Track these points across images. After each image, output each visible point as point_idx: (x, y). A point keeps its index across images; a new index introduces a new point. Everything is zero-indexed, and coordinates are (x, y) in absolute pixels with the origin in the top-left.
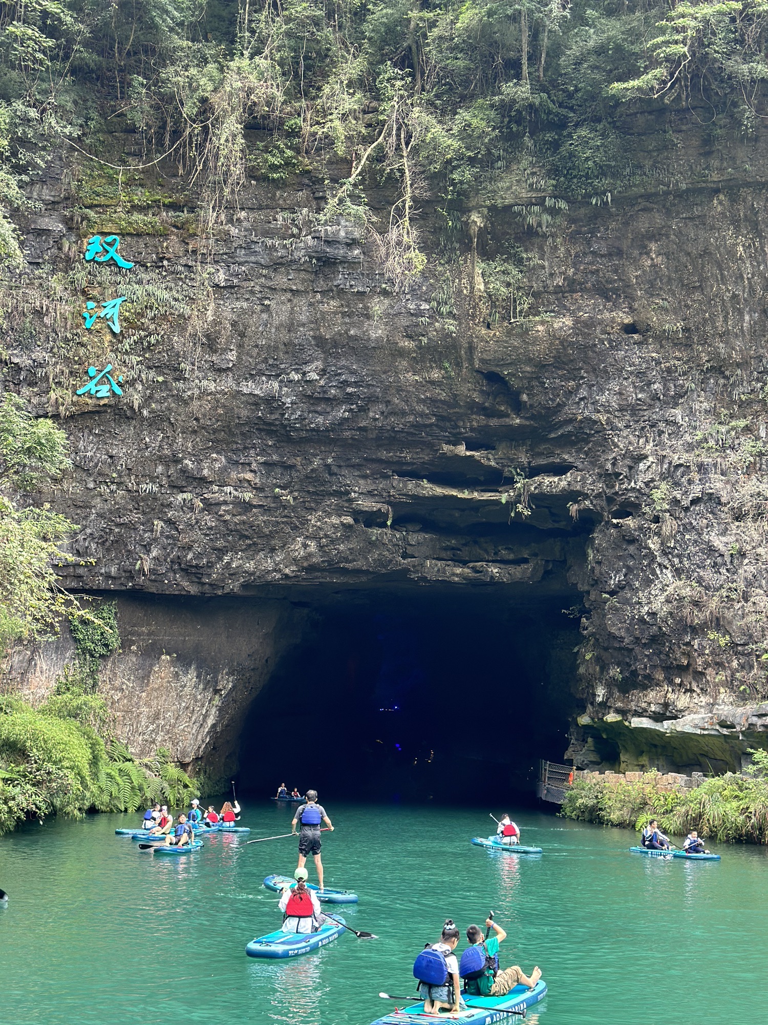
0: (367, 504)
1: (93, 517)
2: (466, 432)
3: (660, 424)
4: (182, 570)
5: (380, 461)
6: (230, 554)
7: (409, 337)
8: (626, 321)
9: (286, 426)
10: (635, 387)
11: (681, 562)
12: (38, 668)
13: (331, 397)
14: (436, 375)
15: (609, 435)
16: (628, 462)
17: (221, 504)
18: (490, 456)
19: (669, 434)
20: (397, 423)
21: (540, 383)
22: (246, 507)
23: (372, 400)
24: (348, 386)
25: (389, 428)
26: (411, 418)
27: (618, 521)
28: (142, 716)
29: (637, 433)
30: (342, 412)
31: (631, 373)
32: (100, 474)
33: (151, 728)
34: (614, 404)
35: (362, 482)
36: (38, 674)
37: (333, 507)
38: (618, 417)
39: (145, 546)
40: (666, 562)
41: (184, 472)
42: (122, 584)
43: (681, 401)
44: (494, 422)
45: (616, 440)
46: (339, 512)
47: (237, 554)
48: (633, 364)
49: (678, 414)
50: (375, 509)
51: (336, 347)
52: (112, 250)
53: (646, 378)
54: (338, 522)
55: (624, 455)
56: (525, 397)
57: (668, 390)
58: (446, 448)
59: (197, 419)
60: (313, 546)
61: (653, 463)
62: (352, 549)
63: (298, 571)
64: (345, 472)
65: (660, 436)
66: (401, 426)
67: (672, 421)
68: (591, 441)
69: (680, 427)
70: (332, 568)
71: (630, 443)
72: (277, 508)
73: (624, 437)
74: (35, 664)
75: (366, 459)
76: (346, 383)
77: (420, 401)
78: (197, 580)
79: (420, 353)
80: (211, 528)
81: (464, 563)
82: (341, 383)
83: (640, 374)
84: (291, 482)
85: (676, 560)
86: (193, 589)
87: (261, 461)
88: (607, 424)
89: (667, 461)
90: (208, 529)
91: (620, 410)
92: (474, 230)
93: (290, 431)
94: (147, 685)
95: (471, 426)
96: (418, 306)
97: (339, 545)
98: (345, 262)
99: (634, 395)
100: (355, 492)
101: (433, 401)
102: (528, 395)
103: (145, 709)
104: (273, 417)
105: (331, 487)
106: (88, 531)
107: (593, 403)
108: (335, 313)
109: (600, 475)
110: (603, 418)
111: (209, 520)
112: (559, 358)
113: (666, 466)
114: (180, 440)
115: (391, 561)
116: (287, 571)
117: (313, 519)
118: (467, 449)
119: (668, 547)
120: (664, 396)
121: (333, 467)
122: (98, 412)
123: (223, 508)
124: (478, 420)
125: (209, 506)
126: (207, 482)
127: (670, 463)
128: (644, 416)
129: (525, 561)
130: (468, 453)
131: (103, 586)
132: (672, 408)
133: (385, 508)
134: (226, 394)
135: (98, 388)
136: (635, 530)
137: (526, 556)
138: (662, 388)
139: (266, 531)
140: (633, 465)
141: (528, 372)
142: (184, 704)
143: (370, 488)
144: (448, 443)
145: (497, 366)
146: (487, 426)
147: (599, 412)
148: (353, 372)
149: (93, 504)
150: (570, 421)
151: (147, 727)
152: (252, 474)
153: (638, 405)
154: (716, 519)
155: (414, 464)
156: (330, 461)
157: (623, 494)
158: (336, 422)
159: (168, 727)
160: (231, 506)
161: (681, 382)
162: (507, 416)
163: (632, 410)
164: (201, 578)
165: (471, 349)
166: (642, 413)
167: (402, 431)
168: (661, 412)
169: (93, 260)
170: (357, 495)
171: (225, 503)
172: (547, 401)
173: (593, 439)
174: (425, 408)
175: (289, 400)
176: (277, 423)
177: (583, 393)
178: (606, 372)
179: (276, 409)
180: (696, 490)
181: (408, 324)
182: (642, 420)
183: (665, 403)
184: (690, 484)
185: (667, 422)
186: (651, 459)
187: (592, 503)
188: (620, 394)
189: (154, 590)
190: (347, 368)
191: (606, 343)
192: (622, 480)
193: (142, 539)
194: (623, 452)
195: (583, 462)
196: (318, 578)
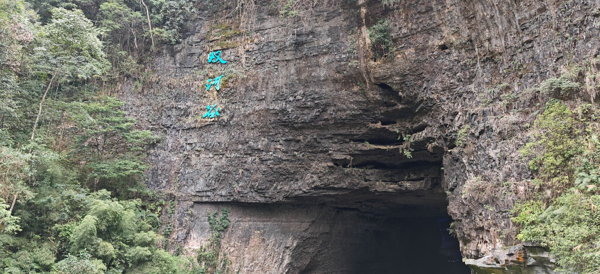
0: (339, 156)
1: (212, 170)
2: (379, 116)
3: (464, 94)
4: (255, 191)
5: (341, 135)
6: (276, 183)
7: (339, 72)
8: (440, 44)
9: (291, 122)
10: (449, 77)
11: (477, 168)
12: (192, 237)
13: (308, 106)
14: (356, 89)
15: (439, 105)
16: (450, 117)
17: (268, 160)
18: (394, 127)
19: (469, 99)
20: (343, 115)
21: (405, 84)
22: (281, 161)
23: (328, 105)
24: (315, 100)
25: (339, 118)
26: (348, 112)
27: (451, 150)
28: (245, 259)
29: (453, 101)
30: (315, 113)
31: (446, 70)
32: (214, 151)
33: (251, 264)
34: (439, 88)
35: (334, 145)
36: (192, 239)
37: (322, 158)
38: (442, 94)
39: (237, 181)
40: (470, 169)
41: (250, 147)
42: (228, 199)
43: (473, 80)
44: (390, 109)
45: (443, 107)
46: (326, 161)
47: (280, 183)
48: (446, 65)
49: (472, 87)
50: (343, 158)
51: (307, 82)
52: (218, 57)
53: (453, 71)
54: (326, 165)
55: (448, 114)
56: (400, 94)
57: (466, 75)
58: (371, 125)
59: (253, 123)
60: (315, 178)
61: (460, 115)
62: (336, 178)
63: (310, 189)
64: (324, 141)
65: (464, 101)
66: (345, 116)
67: (469, 92)
68: (433, 110)
69: (473, 94)
70: (327, 187)
71: (450, 107)
72: (296, 161)
73: (447, 105)
74: (191, 235)
75: (334, 135)
76: (314, 99)
77: (351, 103)
78: (263, 195)
79: (346, 79)
80: (265, 172)
81: (396, 182)
82: (312, 99)
83: (450, 69)
84: (300, 148)
85: (475, 167)
86: (262, 200)
87: (284, 139)
88: (438, 99)
89: (468, 113)
90: (263, 172)
91: (443, 91)
92: (363, 15)
93: (293, 124)
94: (248, 244)
95: (381, 112)
96: (340, 56)
97: (329, 176)
98: (307, 43)
99: (448, 81)
100: (331, 150)
101: (357, 103)
102: (402, 92)
103: (247, 256)
104: (285, 118)
105: (319, 149)
106: (211, 176)
107: (430, 90)
108: (305, 67)
109: (439, 127)
110: (435, 96)
111: (263, 167)
112: (411, 69)
113: (467, 116)
114: (247, 133)
115: (358, 183)
116: (304, 190)
117: (314, 164)
118: (382, 124)
119: (471, 160)
120: (464, 79)
121: (318, 140)
122: (212, 124)
123: (269, 162)
124: (383, 109)
125: (262, 161)
126: (261, 151)
127: (469, 114)
128: (455, 91)
129: (422, 179)
130: (383, 126)
131: (219, 200)
132: (469, 84)
133: (348, 157)
134: (263, 110)
135: (210, 114)
136: (457, 154)
137: (422, 176)
138: (462, 75)
139: (292, 171)
140: (453, 119)
141: (398, 80)
142: (268, 254)
143: (338, 148)
144: (372, 123)
145: (383, 80)
146: (387, 111)
147: (433, 93)
148: (316, 93)
149: (212, 164)
150: (422, 101)
151: (249, 264)
152: (281, 146)
153: (451, 86)
154: (492, 140)
155: (359, 135)
156: (315, 137)
157: (450, 135)
158: (313, 118)
159: (260, 264)
160: (272, 161)
161: (472, 70)
162: (396, 105)
163: (449, 90)
164: (264, 195)
165: (368, 73)
166: (454, 90)
167: (346, 119)
168: (464, 88)
169: (211, 62)
170: (332, 152)
171: (270, 159)
172: (410, 93)
173: (433, 108)
174: (355, 106)
175: (290, 110)
176: (287, 121)
177: (425, 85)
178: (434, 72)
179: (285, 114)
180: (481, 126)
181: (337, 66)
182: (455, 93)
183: (465, 83)
184: (478, 123)
185: (468, 92)
186: (460, 113)
187: (437, 143)
188: (442, 82)
189: (243, 201)
190: (314, 91)
191: (432, 57)
192: (448, 127)
193: (235, 178)
194: (447, 113)
195: (431, 122)
196: (322, 192)
